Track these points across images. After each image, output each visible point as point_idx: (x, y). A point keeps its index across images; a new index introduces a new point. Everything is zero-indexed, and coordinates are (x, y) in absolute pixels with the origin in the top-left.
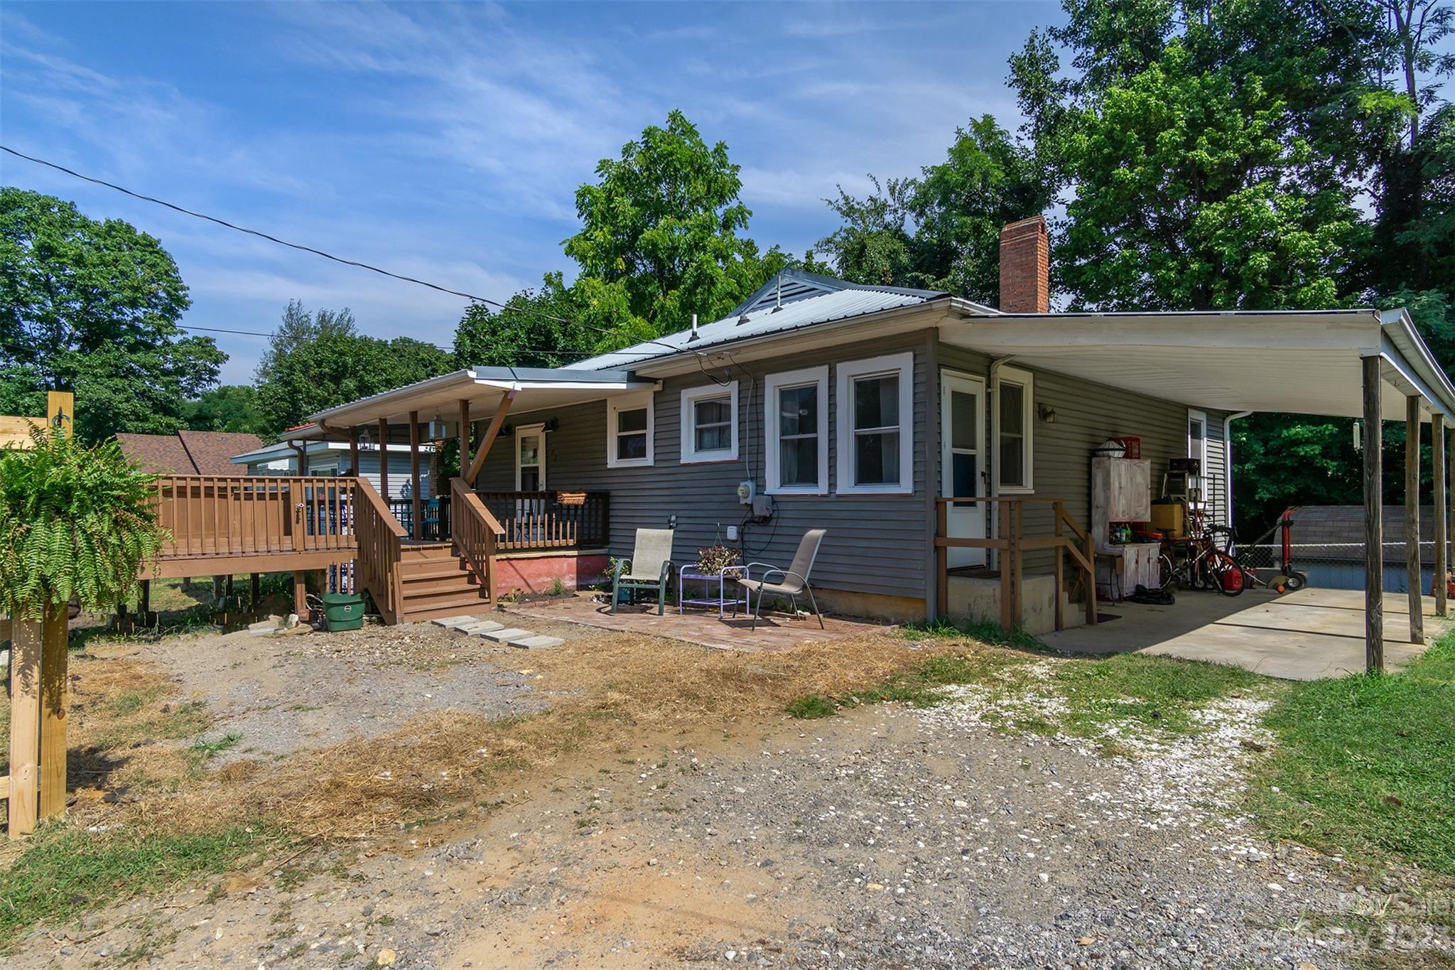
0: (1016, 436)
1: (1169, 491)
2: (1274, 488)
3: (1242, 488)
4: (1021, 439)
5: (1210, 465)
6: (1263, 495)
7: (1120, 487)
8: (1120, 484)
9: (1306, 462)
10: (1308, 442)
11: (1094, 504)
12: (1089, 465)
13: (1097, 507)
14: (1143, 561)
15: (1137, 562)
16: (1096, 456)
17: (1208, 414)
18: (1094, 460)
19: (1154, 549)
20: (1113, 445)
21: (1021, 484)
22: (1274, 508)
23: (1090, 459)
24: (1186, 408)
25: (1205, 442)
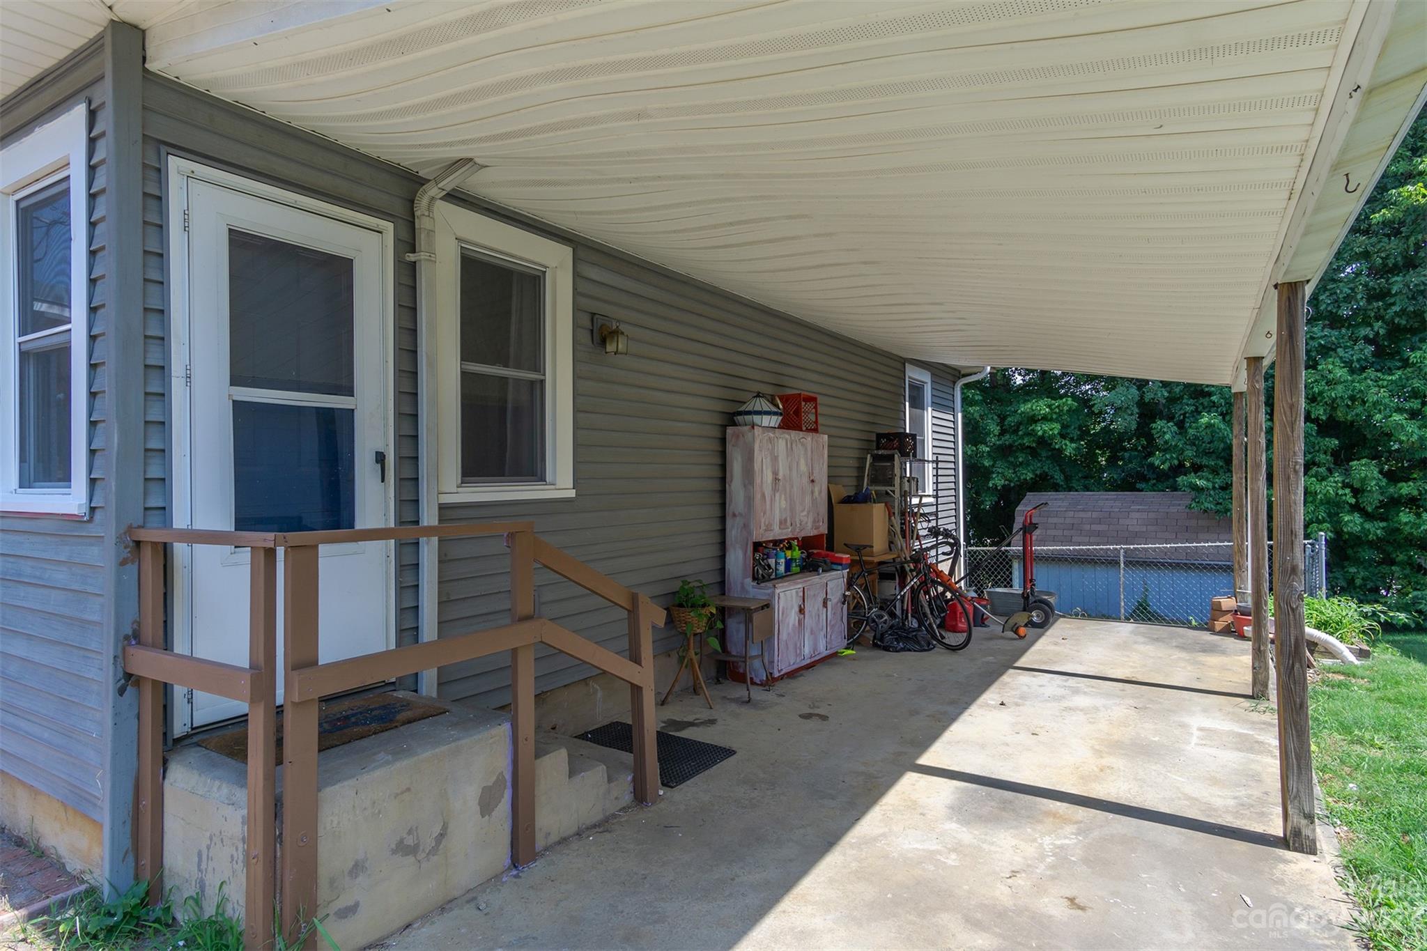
0: (533, 376)
1: (873, 481)
2: (1009, 473)
3: (975, 473)
4: (542, 382)
5: (936, 443)
6: (997, 481)
7: (776, 480)
8: (775, 473)
9: (1043, 442)
10: (1045, 418)
11: (729, 510)
12: (723, 441)
13: (734, 515)
14: (813, 606)
15: (801, 611)
16: (734, 424)
17: (933, 375)
18: (730, 430)
19: (834, 582)
20: (764, 405)
21: (542, 479)
22: (1011, 496)
23: (724, 427)
24: (904, 361)
25: (929, 413)
